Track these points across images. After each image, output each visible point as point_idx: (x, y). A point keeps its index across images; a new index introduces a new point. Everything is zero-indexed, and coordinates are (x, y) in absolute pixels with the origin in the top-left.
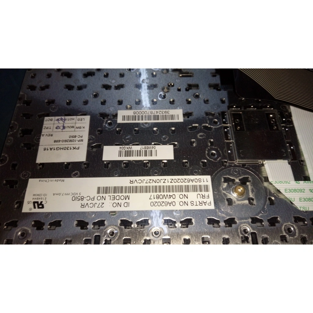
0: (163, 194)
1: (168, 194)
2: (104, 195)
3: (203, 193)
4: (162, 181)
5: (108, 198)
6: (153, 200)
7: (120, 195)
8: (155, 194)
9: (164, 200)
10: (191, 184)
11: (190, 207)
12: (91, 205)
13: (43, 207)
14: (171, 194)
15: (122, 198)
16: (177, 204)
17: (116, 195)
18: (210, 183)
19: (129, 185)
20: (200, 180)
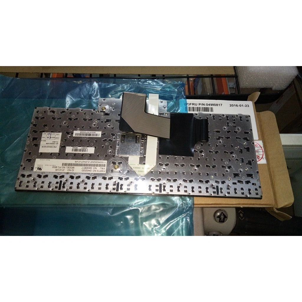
0: (87, 167)
1: (89, 167)
2: (65, 166)
3: (103, 167)
4: (88, 162)
5: (66, 167)
6: (83, 169)
7: (71, 166)
8: (84, 167)
9: (87, 169)
10: (99, 163)
11: (97, 172)
12: (60, 170)
13: (41, 170)
14: (90, 167)
15: (72, 168)
16: (92, 171)
17: (69, 166)
18: (106, 164)
19: (74, 163)
20: (102, 162)
